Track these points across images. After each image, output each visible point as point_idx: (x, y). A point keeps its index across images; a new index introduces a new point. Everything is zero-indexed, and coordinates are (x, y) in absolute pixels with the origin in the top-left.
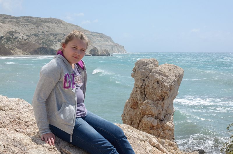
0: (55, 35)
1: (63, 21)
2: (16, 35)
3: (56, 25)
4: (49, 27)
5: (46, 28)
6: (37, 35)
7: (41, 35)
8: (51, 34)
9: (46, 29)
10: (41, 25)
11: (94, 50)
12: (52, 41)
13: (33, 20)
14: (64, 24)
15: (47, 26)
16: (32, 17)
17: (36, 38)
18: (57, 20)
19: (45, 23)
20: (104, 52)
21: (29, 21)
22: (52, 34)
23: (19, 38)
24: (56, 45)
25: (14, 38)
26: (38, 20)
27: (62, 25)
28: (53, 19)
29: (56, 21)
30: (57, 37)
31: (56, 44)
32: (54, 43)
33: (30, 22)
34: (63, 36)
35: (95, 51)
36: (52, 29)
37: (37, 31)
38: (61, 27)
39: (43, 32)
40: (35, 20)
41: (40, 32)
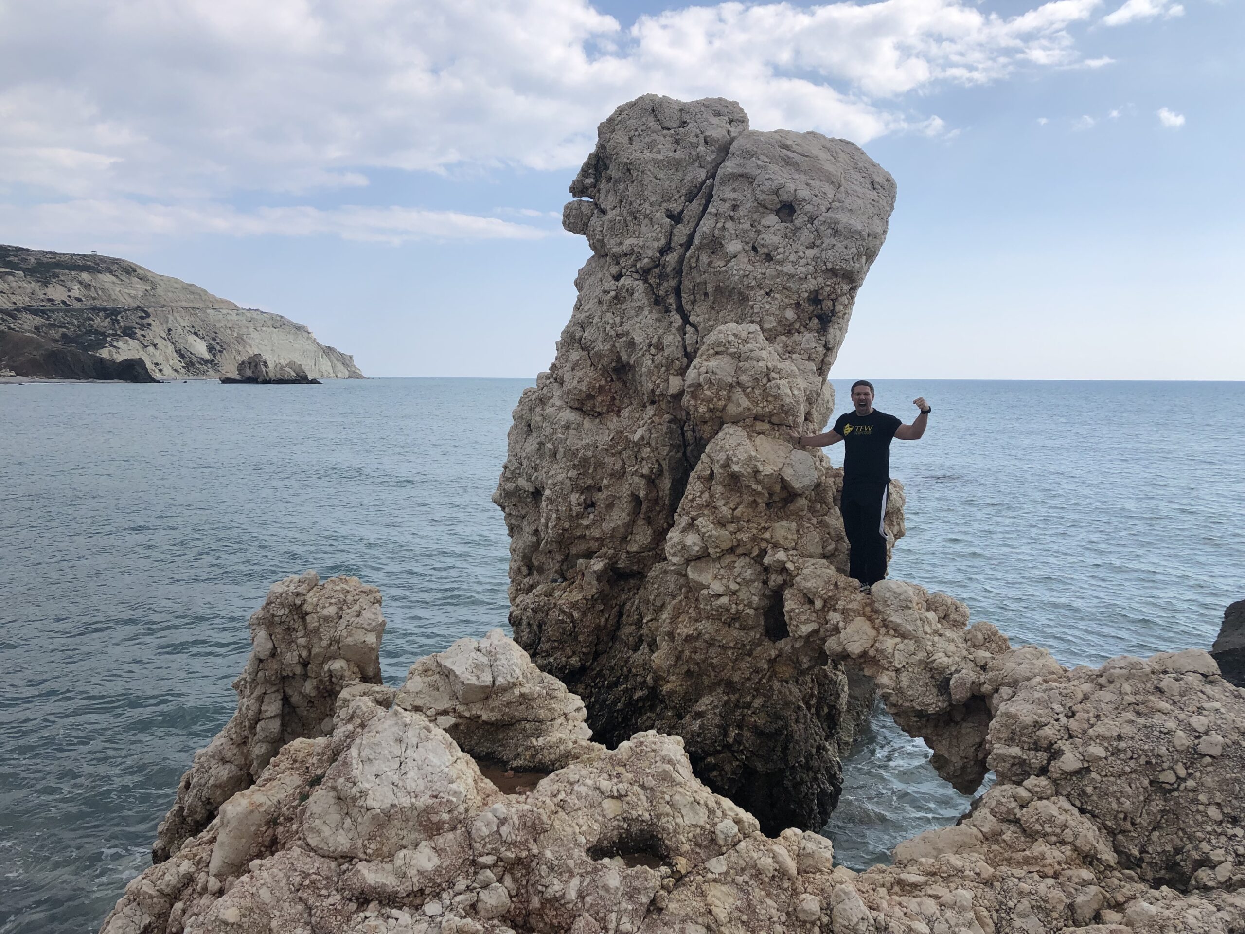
0: (113, 313)
1: (140, 267)
3: (114, 278)
4: (87, 286)
5: (76, 287)
6: (43, 312)
7: (58, 310)
8: (95, 310)
9: (76, 291)
10: (56, 276)
11: (253, 364)
12: (103, 334)
13: (24, 260)
14: (143, 279)
15: (80, 283)
16: (23, 249)
17: (38, 320)
18: (115, 261)
19: (73, 273)
20: (287, 369)
21: (11, 261)
22: (100, 310)
24: (115, 347)
26: (45, 260)
27: (135, 280)
28: (103, 259)
29: (114, 268)
30: (118, 321)
31: (115, 344)
32: (109, 339)
33: (13, 265)
34: (141, 318)
35: (256, 366)
36: (100, 293)
37: (42, 297)
38: (134, 289)
39: (64, 302)
40: (32, 260)
41: (53, 300)
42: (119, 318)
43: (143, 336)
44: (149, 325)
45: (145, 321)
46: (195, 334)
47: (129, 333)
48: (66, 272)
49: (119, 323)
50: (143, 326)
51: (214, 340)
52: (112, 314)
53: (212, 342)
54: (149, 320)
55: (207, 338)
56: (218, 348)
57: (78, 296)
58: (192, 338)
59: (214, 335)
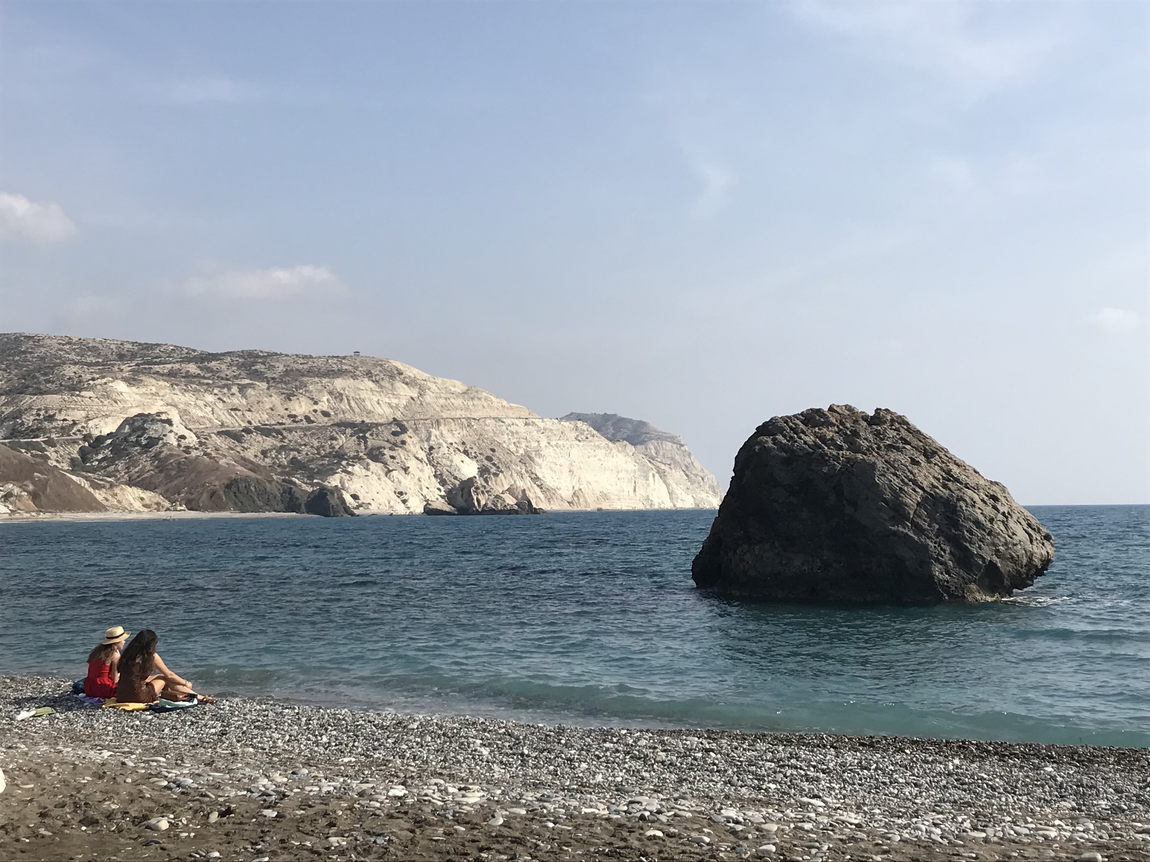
2: (154, 430)
3: (371, 385)
4: (339, 396)
6: (279, 432)
7: (295, 429)
8: (343, 425)
9: (325, 403)
10: (303, 386)
11: (466, 490)
12: (341, 456)
13: (273, 368)
15: (330, 393)
16: (275, 354)
17: (269, 442)
19: (325, 380)
20: (505, 495)
21: (256, 370)
22: (348, 426)
23: (165, 444)
24: (349, 473)
25: (144, 442)
26: (296, 366)
27: (399, 385)
28: (365, 360)
30: (365, 439)
31: (350, 469)
32: (344, 463)
33: (257, 375)
34: (395, 434)
36: (353, 404)
37: (283, 412)
38: (397, 396)
39: (307, 419)
40: (281, 368)
41: (295, 416)
42: (367, 435)
43: (393, 457)
44: (404, 442)
45: (398, 439)
46: (466, 452)
47: (376, 455)
48: (317, 379)
49: (366, 443)
50: (395, 444)
51: (489, 459)
52: (361, 431)
53: (486, 463)
54: (404, 437)
55: (480, 457)
56: (493, 470)
57: (325, 409)
58: (458, 459)
59: (490, 453)
